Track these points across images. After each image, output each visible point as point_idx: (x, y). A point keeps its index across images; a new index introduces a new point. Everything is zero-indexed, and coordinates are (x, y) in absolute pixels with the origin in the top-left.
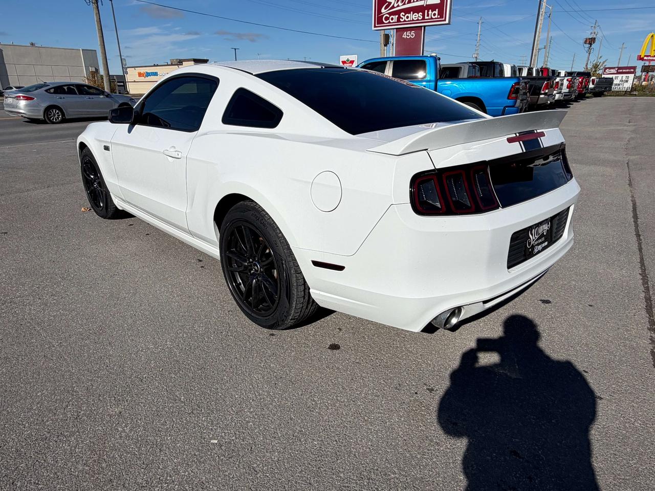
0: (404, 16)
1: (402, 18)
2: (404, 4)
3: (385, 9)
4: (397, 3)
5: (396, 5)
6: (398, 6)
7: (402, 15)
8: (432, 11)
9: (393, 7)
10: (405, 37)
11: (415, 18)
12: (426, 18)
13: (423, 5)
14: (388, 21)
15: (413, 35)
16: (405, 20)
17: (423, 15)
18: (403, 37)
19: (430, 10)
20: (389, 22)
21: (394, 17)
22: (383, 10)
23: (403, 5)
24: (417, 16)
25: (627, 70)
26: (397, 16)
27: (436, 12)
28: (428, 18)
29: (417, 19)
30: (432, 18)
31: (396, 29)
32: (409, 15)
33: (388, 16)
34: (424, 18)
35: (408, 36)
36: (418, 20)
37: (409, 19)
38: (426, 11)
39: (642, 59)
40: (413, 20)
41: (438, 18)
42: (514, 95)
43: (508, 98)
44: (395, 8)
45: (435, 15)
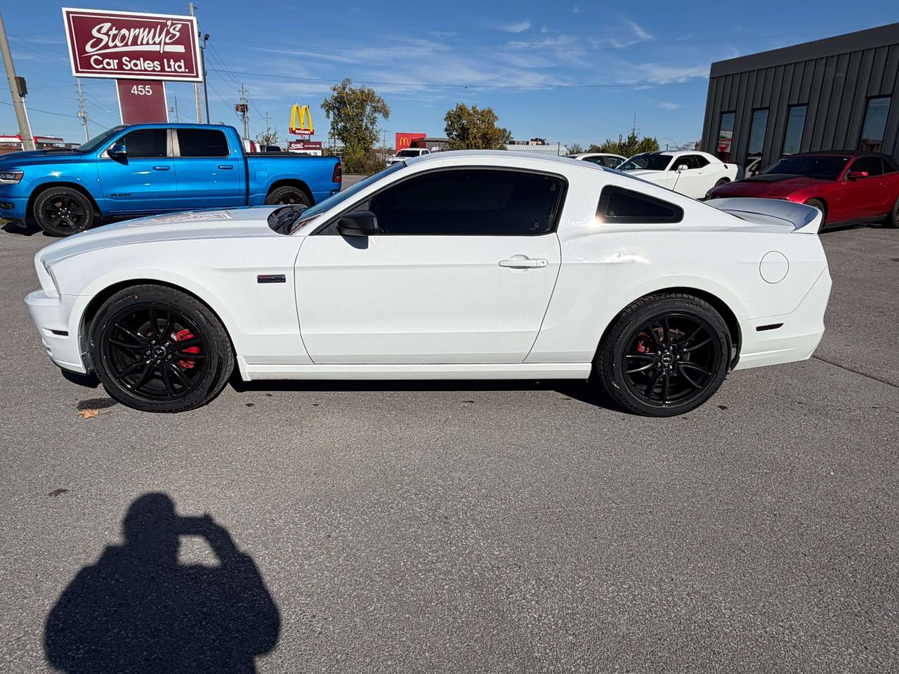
0: (130, 62)
1: (127, 66)
2: (126, 45)
3: (93, 46)
4: (113, 42)
5: (111, 44)
6: (116, 46)
7: (126, 60)
8: (175, 62)
9: (106, 46)
10: (136, 92)
11: (149, 67)
12: (167, 69)
13: (159, 52)
14: (101, 66)
15: (149, 92)
16: (131, 68)
17: (162, 65)
18: (132, 92)
19: (172, 60)
20: (104, 68)
21: (111, 61)
22: (88, 48)
23: (123, 46)
24: (152, 65)
25: (314, 146)
26: (116, 61)
27: (182, 64)
28: (170, 70)
29: (151, 69)
30: (176, 71)
31: (118, 79)
32: (138, 62)
33: (101, 59)
34: (163, 70)
35: (142, 91)
36: (154, 71)
37: (139, 68)
38: (165, 60)
39: (294, 132)
40: (145, 70)
41: (185, 72)
42: (338, 177)
43: (333, 181)
44: (109, 48)
45: (180, 67)
